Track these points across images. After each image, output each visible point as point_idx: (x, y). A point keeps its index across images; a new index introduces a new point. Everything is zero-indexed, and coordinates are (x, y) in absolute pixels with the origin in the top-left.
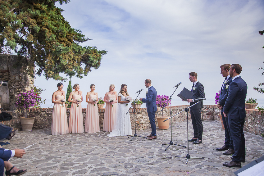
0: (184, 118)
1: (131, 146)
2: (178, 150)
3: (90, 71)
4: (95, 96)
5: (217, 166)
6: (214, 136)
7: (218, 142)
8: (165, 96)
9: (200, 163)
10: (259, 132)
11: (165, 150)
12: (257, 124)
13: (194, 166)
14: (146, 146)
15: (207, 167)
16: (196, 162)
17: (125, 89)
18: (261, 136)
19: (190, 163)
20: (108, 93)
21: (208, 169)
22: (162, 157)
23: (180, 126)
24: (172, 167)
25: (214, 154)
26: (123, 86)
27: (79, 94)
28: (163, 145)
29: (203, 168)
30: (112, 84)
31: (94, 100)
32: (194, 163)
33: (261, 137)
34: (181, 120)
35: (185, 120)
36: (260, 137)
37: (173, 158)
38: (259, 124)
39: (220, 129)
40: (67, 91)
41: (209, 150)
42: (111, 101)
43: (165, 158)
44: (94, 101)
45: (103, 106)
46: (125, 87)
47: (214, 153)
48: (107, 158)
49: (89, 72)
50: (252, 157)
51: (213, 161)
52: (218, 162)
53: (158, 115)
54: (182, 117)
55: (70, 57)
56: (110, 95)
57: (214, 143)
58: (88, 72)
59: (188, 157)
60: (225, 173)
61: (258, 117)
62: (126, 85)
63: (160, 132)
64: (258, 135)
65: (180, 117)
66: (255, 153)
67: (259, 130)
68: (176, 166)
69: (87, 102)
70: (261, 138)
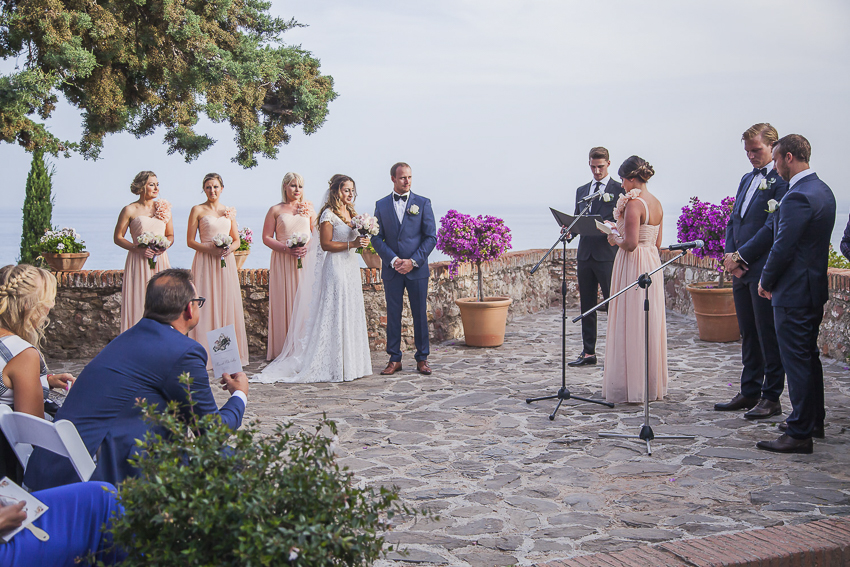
0: (539, 299)
1: (417, 410)
2: (595, 417)
3: (286, 138)
4: (226, 222)
5: (747, 458)
6: (681, 365)
7: (710, 386)
8: (490, 220)
9: (688, 450)
10: (839, 347)
11: (552, 418)
12: (833, 321)
13: (678, 460)
14: (473, 408)
15: (716, 460)
16: (675, 450)
17: (347, 194)
18: (845, 361)
19: (658, 451)
20: (277, 209)
21: (724, 466)
22: (558, 439)
23: (538, 335)
24: (610, 466)
25: (717, 424)
26: (338, 183)
27: (156, 213)
28: (529, 402)
29: (708, 464)
30: (291, 172)
31: (221, 243)
32: (669, 451)
33: (844, 365)
34: (529, 308)
35: (542, 306)
36: (840, 363)
37: (593, 441)
38: (838, 318)
39: (691, 341)
40: (29, 189)
41: (693, 413)
42: (294, 246)
43: (568, 443)
44: (222, 247)
45: (243, 262)
46: (349, 185)
47: (715, 421)
48: (370, 450)
49: (283, 143)
50: (840, 427)
51: (726, 445)
52: (741, 446)
53: (456, 292)
54: (533, 297)
55: (230, 90)
56: (288, 218)
57: (696, 391)
58: (276, 142)
59: (647, 434)
60: (778, 475)
61: (838, 297)
62: (351, 180)
63: (480, 357)
64: (832, 358)
65: (527, 296)
66: (843, 416)
67: (839, 340)
68: (620, 463)
69: (191, 245)
70: (845, 369)
